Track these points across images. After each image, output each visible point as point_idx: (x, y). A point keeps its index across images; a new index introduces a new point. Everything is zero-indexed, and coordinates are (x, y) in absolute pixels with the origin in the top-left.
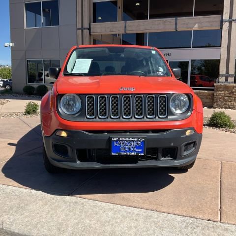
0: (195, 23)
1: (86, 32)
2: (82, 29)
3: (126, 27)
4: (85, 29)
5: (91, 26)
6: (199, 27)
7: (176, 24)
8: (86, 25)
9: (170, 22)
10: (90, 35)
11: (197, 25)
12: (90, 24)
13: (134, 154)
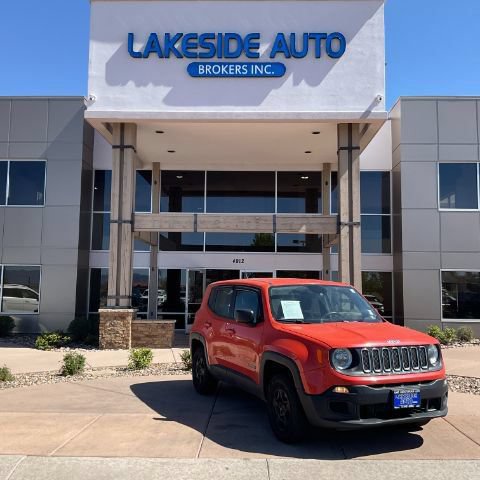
0: (302, 225)
1: (127, 227)
2: (120, 222)
3: (196, 223)
4: (125, 222)
5: (136, 218)
8: (127, 216)
9: (266, 221)
10: (133, 231)
11: (304, 228)
12: (133, 215)
13: (412, 406)
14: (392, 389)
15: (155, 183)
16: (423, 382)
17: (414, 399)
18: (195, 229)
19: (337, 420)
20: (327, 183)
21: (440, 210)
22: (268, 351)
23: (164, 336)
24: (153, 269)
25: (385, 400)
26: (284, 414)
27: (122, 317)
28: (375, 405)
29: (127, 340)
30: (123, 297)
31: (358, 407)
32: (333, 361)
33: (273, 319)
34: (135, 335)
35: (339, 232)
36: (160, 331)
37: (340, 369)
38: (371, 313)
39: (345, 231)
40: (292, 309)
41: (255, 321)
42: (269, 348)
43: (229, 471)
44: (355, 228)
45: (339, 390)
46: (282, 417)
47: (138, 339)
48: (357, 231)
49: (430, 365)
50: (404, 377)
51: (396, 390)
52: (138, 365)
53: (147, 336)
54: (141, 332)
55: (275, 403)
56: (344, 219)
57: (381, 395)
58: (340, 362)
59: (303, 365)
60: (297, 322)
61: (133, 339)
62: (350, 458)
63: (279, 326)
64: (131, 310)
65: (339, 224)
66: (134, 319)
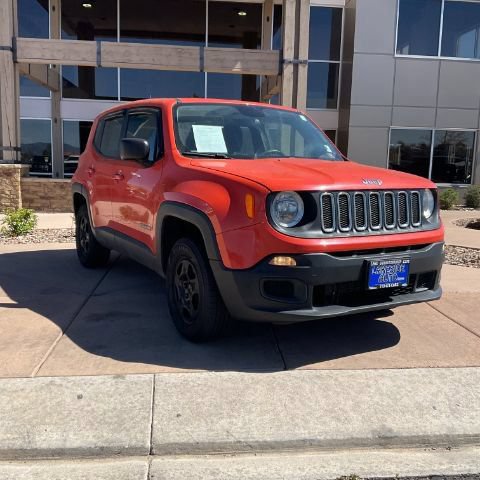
0: (236, 61)
1: (6, 56)
3: (99, 53)
4: (4, 48)
5: (18, 44)
6: (243, 69)
7: (202, 59)
8: (6, 41)
9: (191, 54)
10: (15, 62)
11: (239, 66)
12: (14, 40)
13: (396, 285)
14: (367, 258)
15: (54, 8)
16: (414, 247)
17: (400, 275)
18: (99, 61)
19: (275, 310)
20: (268, 19)
21: (396, 56)
22: (168, 202)
23: (63, 198)
24: (56, 121)
25: (355, 276)
26: (190, 299)
27: (8, 174)
28: (337, 284)
29: (17, 203)
30: (7, 149)
31: (312, 288)
32: (273, 213)
33: (177, 152)
34: (28, 196)
35: (281, 73)
36: (58, 192)
37: (282, 227)
38: (329, 150)
39: (288, 70)
40: (210, 139)
41: (151, 158)
42: (168, 196)
43: (82, 401)
44: (300, 67)
45: (279, 261)
46: (188, 303)
47: (32, 201)
48: (303, 72)
49: (424, 221)
50: (386, 239)
51: (374, 260)
52: (16, 232)
53: (42, 198)
54: (35, 192)
55: (178, 282)
56: (289, 55)
57: (348, 267)
58: (283, 216)
59: (222, 222)
60: (217, 157)
61: (24, 201)
62: (292, 367)
63: (186, 163)
64: (19, 166)
65: (282, 61)
66: (23, 176)
